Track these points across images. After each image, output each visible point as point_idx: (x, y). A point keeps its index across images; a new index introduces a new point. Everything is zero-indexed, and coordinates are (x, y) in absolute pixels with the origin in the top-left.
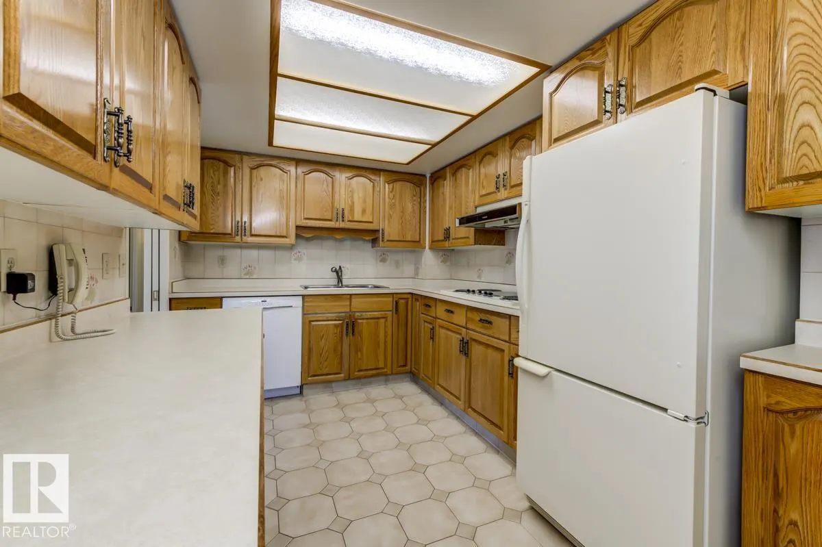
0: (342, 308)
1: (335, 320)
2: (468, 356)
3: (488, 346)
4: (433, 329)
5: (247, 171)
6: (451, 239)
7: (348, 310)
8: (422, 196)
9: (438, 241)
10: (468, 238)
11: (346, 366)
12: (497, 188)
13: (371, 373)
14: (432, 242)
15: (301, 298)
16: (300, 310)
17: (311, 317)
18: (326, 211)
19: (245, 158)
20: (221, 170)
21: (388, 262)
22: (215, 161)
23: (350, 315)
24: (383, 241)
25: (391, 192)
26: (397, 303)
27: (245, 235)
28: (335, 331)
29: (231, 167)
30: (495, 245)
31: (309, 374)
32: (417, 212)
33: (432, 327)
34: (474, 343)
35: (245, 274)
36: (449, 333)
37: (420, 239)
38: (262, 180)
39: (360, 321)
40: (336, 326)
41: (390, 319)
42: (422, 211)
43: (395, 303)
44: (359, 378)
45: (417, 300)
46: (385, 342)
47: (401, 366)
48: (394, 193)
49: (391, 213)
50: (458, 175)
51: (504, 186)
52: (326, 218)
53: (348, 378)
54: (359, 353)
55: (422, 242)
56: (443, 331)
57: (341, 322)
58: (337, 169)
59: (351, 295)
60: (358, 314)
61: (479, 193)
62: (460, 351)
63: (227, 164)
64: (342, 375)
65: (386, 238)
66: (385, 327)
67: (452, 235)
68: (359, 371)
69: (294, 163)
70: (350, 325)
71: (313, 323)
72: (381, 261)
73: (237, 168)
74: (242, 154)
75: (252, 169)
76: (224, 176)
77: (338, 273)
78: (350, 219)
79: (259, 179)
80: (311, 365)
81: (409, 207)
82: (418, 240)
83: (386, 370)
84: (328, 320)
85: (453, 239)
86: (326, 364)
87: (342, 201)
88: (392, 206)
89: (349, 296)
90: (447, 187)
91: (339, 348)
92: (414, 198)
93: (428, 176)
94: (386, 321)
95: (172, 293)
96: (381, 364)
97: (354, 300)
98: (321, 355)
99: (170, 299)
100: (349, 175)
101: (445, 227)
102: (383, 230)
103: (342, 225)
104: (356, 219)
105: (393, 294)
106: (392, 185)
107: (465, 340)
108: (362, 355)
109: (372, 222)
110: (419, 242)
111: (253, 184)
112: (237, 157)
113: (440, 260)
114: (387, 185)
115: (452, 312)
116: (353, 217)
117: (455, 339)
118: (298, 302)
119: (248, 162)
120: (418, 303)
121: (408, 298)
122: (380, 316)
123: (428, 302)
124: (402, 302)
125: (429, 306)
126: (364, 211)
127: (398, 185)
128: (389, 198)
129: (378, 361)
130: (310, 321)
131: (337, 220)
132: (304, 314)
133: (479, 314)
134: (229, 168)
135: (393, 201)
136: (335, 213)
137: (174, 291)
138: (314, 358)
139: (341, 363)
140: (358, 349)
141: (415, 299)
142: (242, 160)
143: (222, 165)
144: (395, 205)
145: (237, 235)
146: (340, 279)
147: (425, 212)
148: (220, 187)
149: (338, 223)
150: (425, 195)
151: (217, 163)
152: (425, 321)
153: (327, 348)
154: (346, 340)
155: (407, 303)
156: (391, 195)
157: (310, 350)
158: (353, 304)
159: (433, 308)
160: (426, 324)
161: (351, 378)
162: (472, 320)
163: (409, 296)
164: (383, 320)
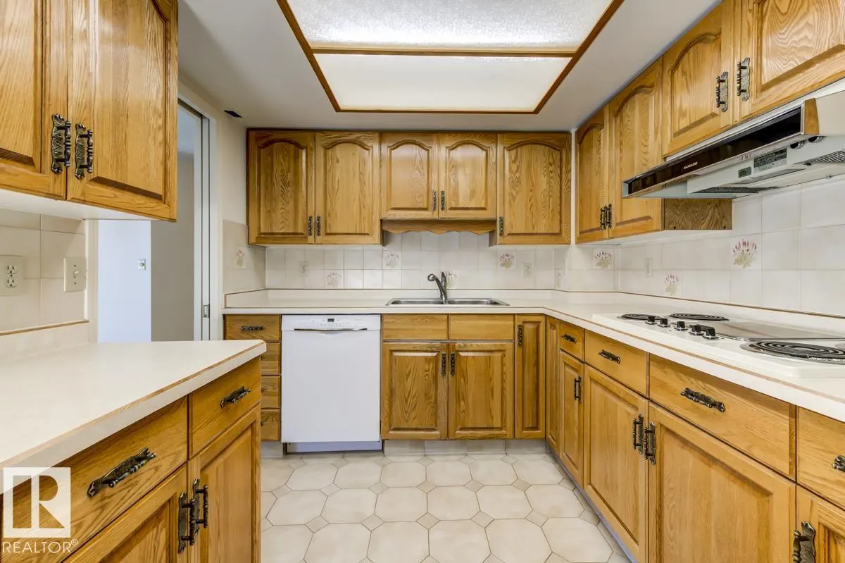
0: (437, 333)
1: (426, 351)
2: (654, 461)
3: (711, 460)
4: (578, 381)
5: (320, 151)
6: (613, 224)
7: (444, 337)
8: (563, 167)
9: (592, 230)
10: (648, 218)
11: (442, 419)
12: (720, 103)
13: (480, 433)
14: (581, 233)
15: (378, 318)
16: (378, 334)
17: (394, 345)
18: (420, 196)
19: (318, 135)
20: (292, 154)
21: (512, 267)
22: (284, 143)
23: (448, 345)
24: (501, 235)
25: (514, 162)
26: (521, 328)
27: (319, 234)
28: (427, 368)
29: (302, 148)
30: (708, 228)
31: (390, 426)
32: (556, 188)
33: (576, 376)
34: (667, 437)
35: (329, 284)
36: (610, 397)
37: (561, 230)
38: (338, 161)
39: (462, 354)
40: (427, 360)
41: (509, 354)
42: (564, 187)
43: (517, 330)
44: (463, 440)
45: (553, 326)
46: (503, 389)
47: (528, 429)
48: (517, 163)
49: (514, 193)
50: (627, 111)
51: (741, 91)
52: (420, 206)
53: (447, 438)
54: (462, 403)
55: (564, 235)
56: (598, 390)
57: (435, 354)
58: (434, 137)
59: (448, 315)
60: (462, 344)
61: (672, 127)
62: (635, 445)
63: (299, 146)
64: (437, 432)
65: (507, 231)
66: (503, 365)
67: (616, 217)
68: (462, 429)
69: (377, 135)
70: (449, 360)
71: (396, 354)
72: (502, 265)
73: (309, 149)
74: (314, 130)
75: (327, 148)
76: (295, 161)
77: (441, 283)
78: (454, 205)
79: (335, 160)
80: (394, 413)
81: (543, 182)
82: (557, 231)
83: (504, 432)
84: (417, 351)
85: (617, 224)
86: (413, 414)
87: (440, 181)
88: (516, 183)
89: (446, 317)
90: (606, 138)
91: (433, 392)
92: (551, 168)
93: (573, 132)
94: (504, 356)
95: (226, 308)
96: (497, 423)
97: (454, 324)
98: (406, 401)
99: (224, 316)
100: (450, 144)
101: (602, 206)
102: (502, 220)
103: (443, 215)
104: (461, 205)
105: (514, 315)
106: (514, 152)
107: (645, 425)
108: (467, 405)
109: (484, 209)
110: (559, 234)
111: (328, 167)
112: (309, 135)
113: (595, 262)
114: (507, 153)
115: (616, 359)
116: (457, 202)
117: (624, 416)
118: (375, 323)
119: (321, 140)
120: (555, 331)
121: (539, 322)
122: (493, 348)
123: (572, 334)
124: (529, 329)
125: (573, 340)
126: (473, 194)
127: (524, 150)
128: (510, 170)
129: (492, 417)
130: (392, 351)
131: (435, 209)
132: (384, 341)
133: (684, 377)
134: (300, 150)
135: (517, 175)
136: (431, 201)
137: (228, 306)
138: (397, 403)
139: (435, 414)
140: (460, 397)
141: (551, 325)
142: (314, 139)
143: (292, 147)
144: (519, 182)
145: (310, 234)
146: (443, 291)
147: (570, 187)
148: (290, 176)
149: (436, 212)
150: (569, 162)
151: (287, 145)
152: (565, 363)
153: (414, 392)
154: (442, 382)
155: (537, 330)
156: (514, 167)
157: (392, 392)
158: (452, 327)
159: (579, 345)
160: (568, 370)
161: (451, 438)
162: (663, 386)
163: (542, 319)
164: (499, 354)
